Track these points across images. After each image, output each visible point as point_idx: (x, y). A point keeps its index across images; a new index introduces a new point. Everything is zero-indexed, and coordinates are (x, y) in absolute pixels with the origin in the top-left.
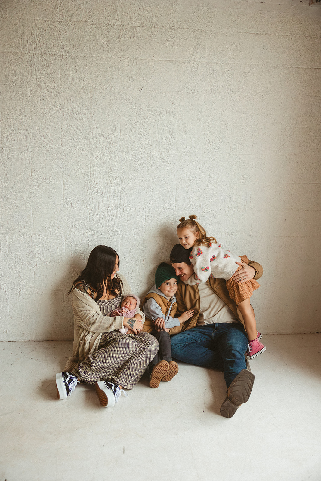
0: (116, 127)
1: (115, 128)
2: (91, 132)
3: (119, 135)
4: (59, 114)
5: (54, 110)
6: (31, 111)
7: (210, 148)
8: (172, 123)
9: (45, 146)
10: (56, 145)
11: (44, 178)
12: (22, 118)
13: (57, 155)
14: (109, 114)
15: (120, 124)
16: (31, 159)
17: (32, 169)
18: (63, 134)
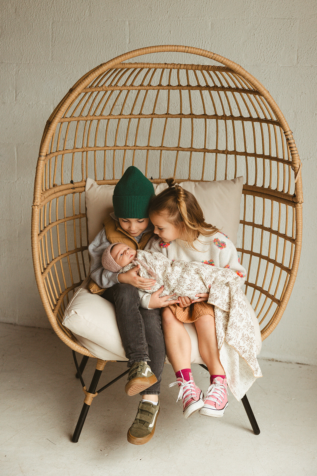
0: (123, 30)
1: (121, 31)
2: (90, 38)
3: (128, 40)
4: (49, 15)
5: (43, 10)
6: (15, 12)
7: (263, 57)
8: (203, 20)
9: (32, 58)
10: (46, 58)
11: (31, 103)
12: (5, 22)
13: (47, 72)
14: (113, 12)
15: (129, 25)
16: (15, 77)
17: (16, 91)
18: (54, 42)
